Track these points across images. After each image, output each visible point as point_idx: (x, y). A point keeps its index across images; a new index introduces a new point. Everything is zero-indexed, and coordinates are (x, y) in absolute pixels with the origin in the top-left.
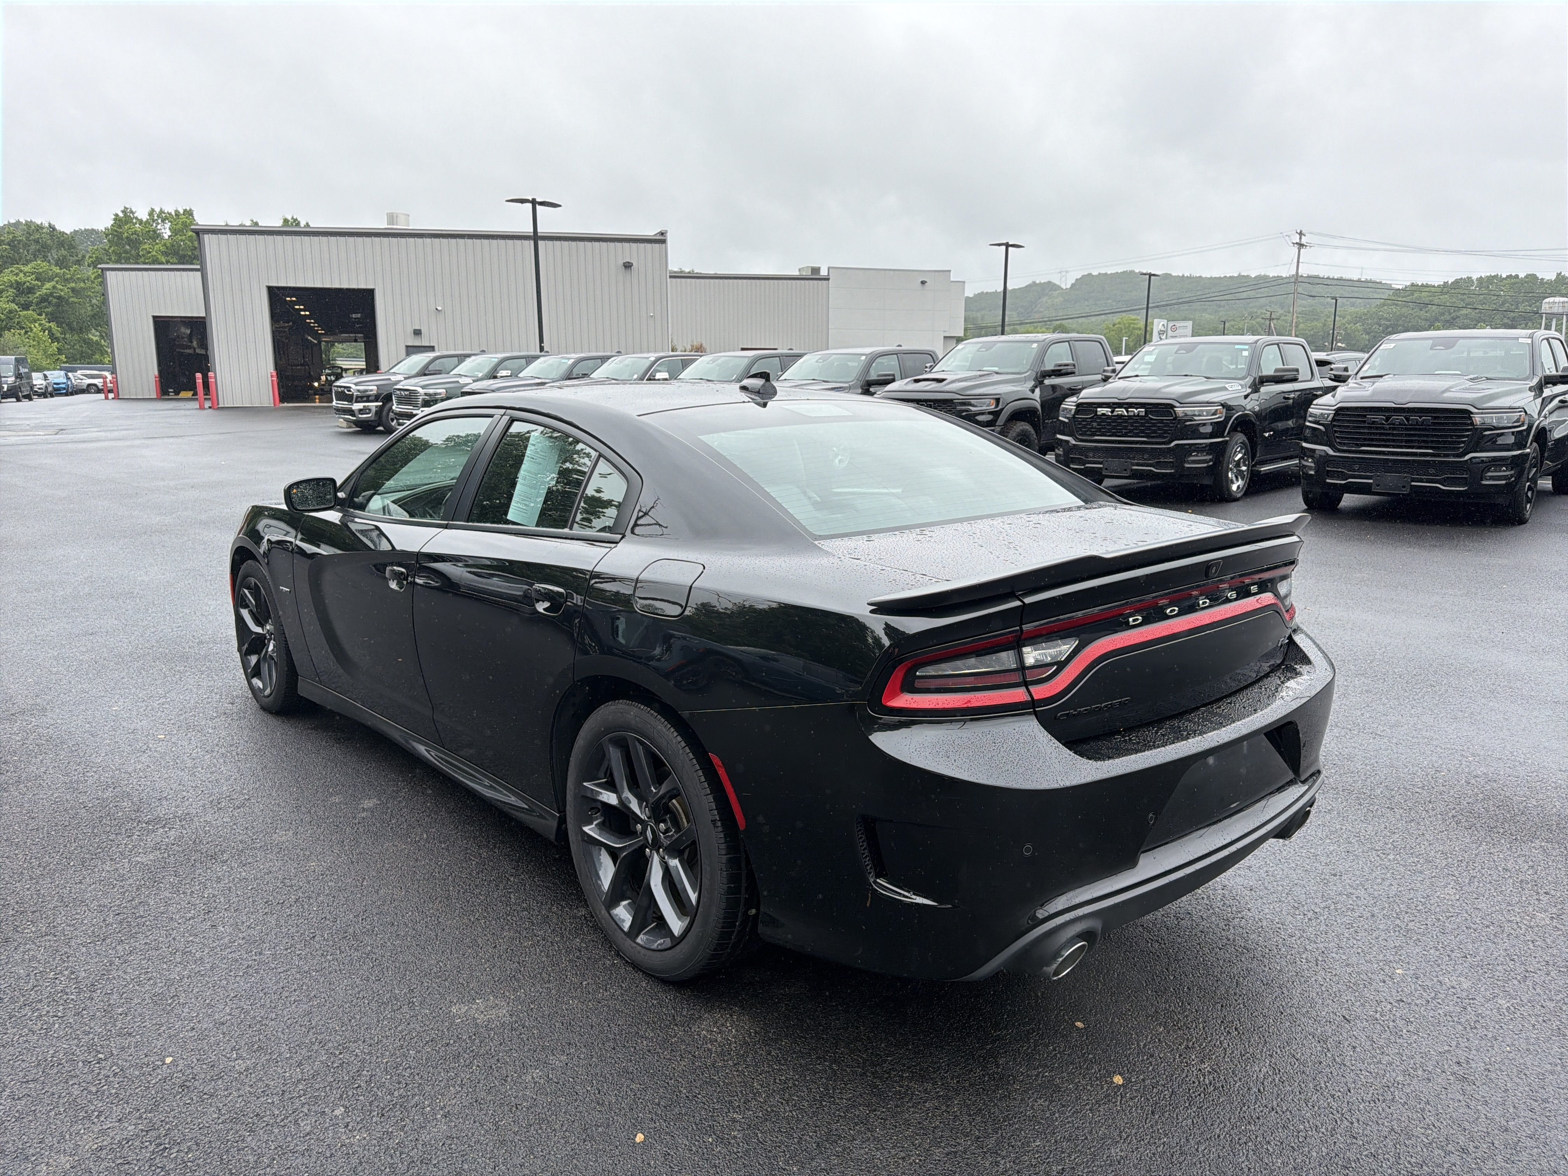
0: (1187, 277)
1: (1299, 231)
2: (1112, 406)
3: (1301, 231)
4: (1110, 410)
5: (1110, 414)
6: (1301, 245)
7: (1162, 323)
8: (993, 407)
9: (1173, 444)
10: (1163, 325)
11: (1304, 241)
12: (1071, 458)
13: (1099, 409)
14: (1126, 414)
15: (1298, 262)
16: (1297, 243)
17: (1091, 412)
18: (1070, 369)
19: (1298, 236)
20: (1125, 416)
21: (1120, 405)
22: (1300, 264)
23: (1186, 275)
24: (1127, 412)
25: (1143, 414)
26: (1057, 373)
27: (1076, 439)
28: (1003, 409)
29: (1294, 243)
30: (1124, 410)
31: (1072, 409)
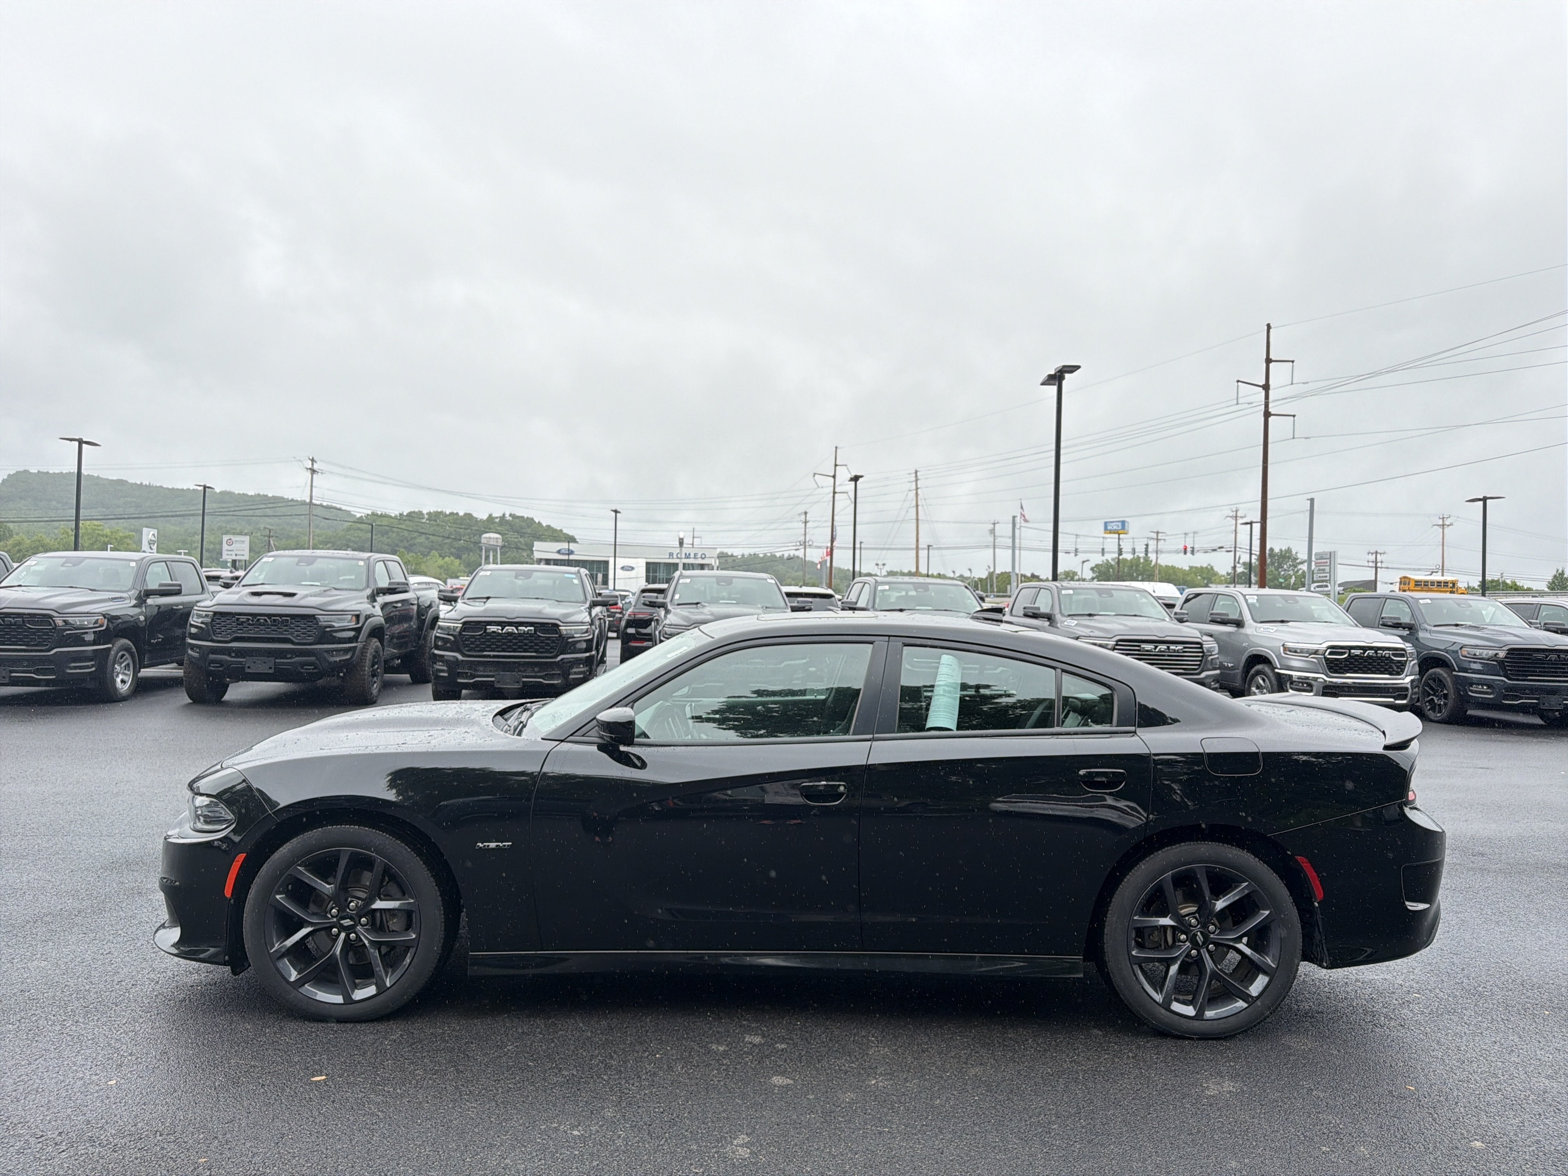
0: (146, 485)
1: (311, 458)
2: (503, 624)
3: (313, 458)
4: (500, 628)
5: (500, 631)
6: (313, 471)
7: (152, 533)
8: (354, 623)
9: (559, 658)
10: (154, 535)
11: (316, 467)
12: (459, 673)
13: (488, 627)
14: (516, 632)
15: (312, 486)
16: (310, 469)
17: (481, 629)
18: (400, 587)
19: (310, 463)
20: (515, 633)
21: (510, 624)
22: (314, 489)
23: (144, 484)
24: (517, 629)
25: (533, 632)
26: (391, 591)
27: (464, 655)
28: (363, 625)
29: (307, 469)
30: (514, 628)
31: (457, 627)
